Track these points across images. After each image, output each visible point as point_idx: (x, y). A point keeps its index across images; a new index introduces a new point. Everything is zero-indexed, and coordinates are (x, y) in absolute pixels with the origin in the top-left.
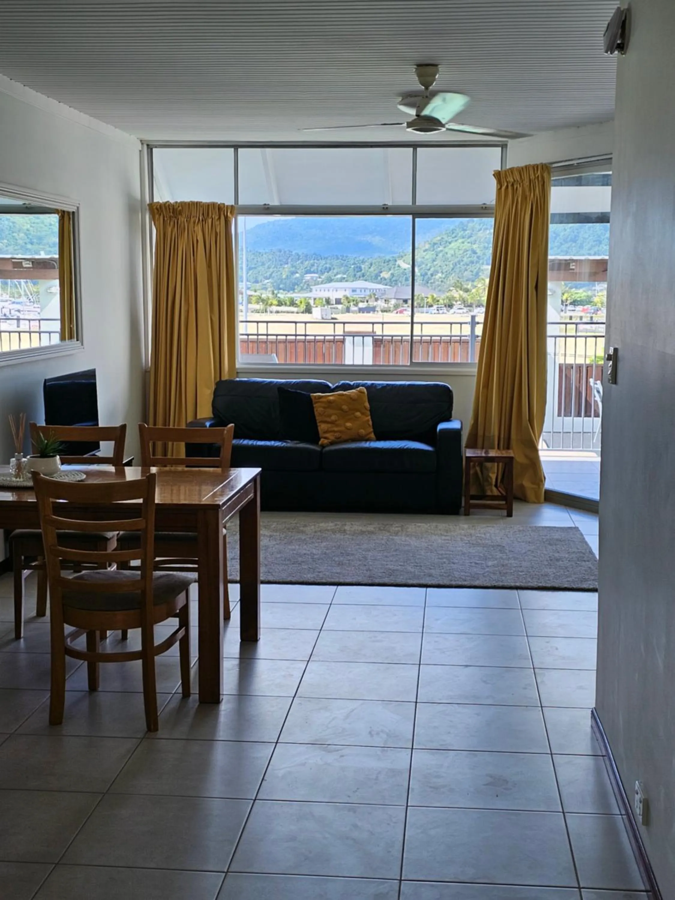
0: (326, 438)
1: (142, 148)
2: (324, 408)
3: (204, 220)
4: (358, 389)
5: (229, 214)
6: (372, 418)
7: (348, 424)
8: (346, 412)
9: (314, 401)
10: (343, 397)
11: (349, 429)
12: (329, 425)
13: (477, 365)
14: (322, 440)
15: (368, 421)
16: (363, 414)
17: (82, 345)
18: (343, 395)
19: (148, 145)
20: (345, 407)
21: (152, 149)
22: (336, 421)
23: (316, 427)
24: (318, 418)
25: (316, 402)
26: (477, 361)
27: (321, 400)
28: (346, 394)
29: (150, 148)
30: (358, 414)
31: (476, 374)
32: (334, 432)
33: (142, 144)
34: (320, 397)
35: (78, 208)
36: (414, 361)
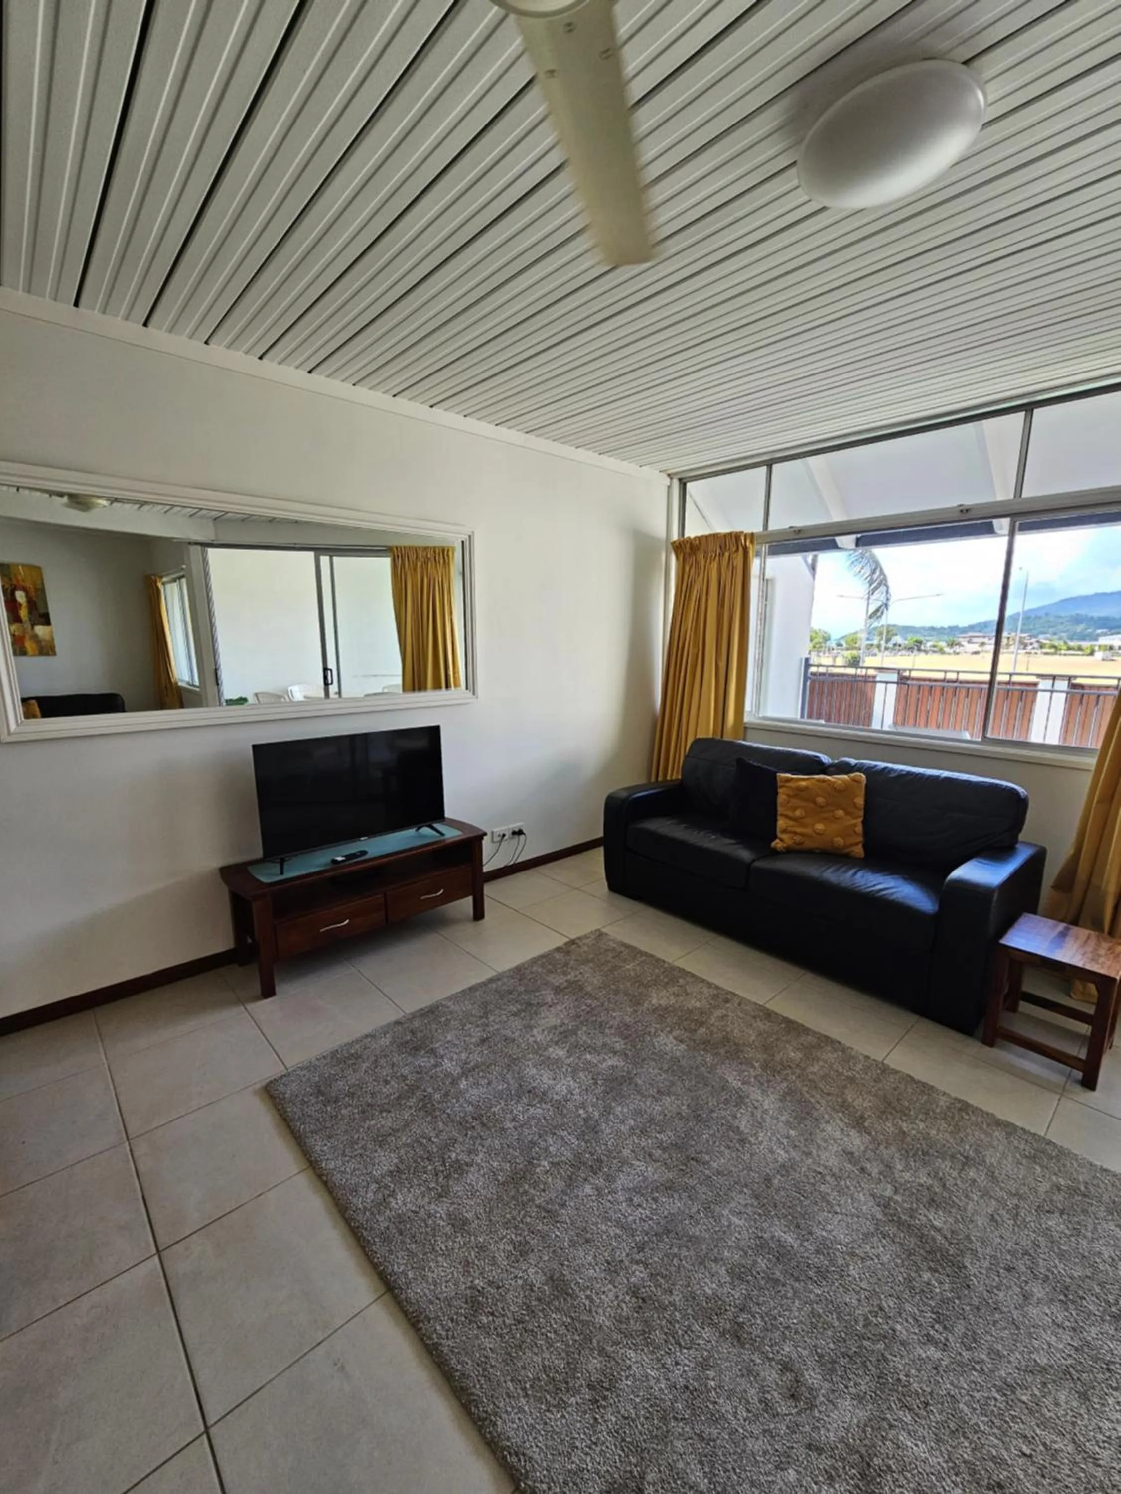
0: (781, 840)
1: (671, 482)
2: (789, 796)
3: (722, 555)
4: (852, 775)
5: (748, 543)
6: (863, 822)
7: (820, 827)
8: (822, 807)
9: (779, 784)
10: (824, 785)
11: (818, 834)
12: (791, 823)
13: (1098, 753)
14: (777, 840)
15: (855, 825)
16: (847, 813)
17: (474, 694)
18: (824, 781)
19: (680, 480)
20: (820, 800)
21: (685, 484)
22: (802, 818)
23: (775, 821)
24: (780, 809)
25: (782, 787)
26: (1099, 746)
27: (788, 784)
28: (829, 780)
29: (683, 484)
30: (840, 813)
31: (1093, 769)
32: (795, 833)
33: (671, 478)
34: (788, 780)
35: (470, 537)
36: (989, 735)
